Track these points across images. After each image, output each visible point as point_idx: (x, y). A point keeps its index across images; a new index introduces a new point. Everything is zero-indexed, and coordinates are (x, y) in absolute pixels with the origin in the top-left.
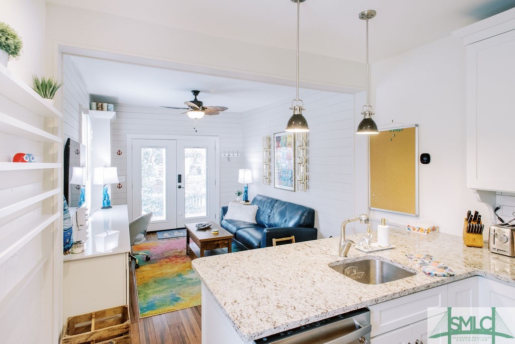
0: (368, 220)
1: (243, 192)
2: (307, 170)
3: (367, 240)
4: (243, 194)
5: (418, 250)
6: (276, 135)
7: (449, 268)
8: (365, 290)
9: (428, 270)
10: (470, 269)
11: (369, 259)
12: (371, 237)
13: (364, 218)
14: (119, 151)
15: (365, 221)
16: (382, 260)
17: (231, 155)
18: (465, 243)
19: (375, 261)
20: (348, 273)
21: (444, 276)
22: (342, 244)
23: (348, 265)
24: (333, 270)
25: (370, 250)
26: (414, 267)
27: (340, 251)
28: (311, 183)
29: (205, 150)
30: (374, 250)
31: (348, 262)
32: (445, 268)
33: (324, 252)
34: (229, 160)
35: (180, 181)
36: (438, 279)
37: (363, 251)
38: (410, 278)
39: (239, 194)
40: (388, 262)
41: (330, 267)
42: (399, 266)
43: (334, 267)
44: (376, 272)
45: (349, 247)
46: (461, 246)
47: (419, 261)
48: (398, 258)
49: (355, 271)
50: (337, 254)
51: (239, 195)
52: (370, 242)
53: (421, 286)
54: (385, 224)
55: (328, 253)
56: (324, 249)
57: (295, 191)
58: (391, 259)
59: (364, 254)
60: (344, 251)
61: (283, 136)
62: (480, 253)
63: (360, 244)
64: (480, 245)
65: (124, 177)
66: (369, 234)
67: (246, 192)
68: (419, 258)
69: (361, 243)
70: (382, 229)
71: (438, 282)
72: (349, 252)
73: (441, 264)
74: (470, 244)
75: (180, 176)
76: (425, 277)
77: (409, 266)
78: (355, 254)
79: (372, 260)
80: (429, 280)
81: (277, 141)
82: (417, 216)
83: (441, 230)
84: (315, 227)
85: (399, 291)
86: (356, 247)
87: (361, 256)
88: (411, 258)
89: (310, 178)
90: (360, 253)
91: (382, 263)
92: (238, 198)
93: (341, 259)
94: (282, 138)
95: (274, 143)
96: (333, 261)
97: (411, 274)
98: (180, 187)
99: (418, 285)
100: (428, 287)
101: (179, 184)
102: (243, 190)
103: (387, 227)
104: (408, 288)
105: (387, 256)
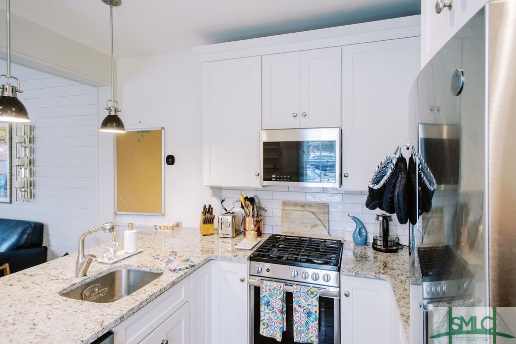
0: (113, 228)
2: (32, 173)
3: (112, 250)
5: (163, 248)
7: (191, 259)
8: (108, 311)
9: (173, 266)
10: (206, 256)
11: (114, 270)
12: (117, 245)
13: (108, 226)
15: (110, 230)
16: (129, 268)
18: (201, 233)
19: (121, 271)
20: (87, 294)
21: (187, 268)
22: (80, 261)
23: (88, 285)
24: (65, 298)
25: (116, 260)
26: (161, 267)
27: (77, 270)
28: (37, 191)
30: (120, 259)
31: (87, 281)
32: (188, 260)
33: (53, 278)
36: (182, 273)
37: (107, 264)
38: (157, 279)
40: (135, 268)
41: (62, 295)
42: (147, 270)
43: (66, 294)
44: (122, 283)
45: (89, 263)
46: (199, 236)
47: (166, 260)
48: (145, 263)
49: (97, 290)
50: (73, 274)
52: (115, 252)
53: (167, 285)
54: (132, 229)
55: (61, 276)
56: (54, 272)
57: (11, 202)
58: (139, 264)
59: (108, 267)
60: (82, 270)
62: (213, 240)
63: (103, 257)
64: (211, 233)
66: (114, 243)
68: (165, 257)
69: (105, 255)
70: (129, 235)
71: (181, 276)
72: (90, 269)
73: (184, 258)
74: (205, 233)
76: (171, 274)
77: (156, 267)
78: (96, 270)
79: (118, 270)
80: (174, 277)
82: (163, 215)
83: (184, 225)
84: (44, 244)
85: (146, 298)
86: (99, 260)
87: (105, 269)
88: (158, 259)
89: (37, 184)
90: (103, 266)
91: (129, 271)
93: (78, 280)
96: (66, 285)
97: (158, 275)
99: (165, 285)
100: (174, 284)
103: (134, 231)
104: (156, 291)
105: (134, 263)
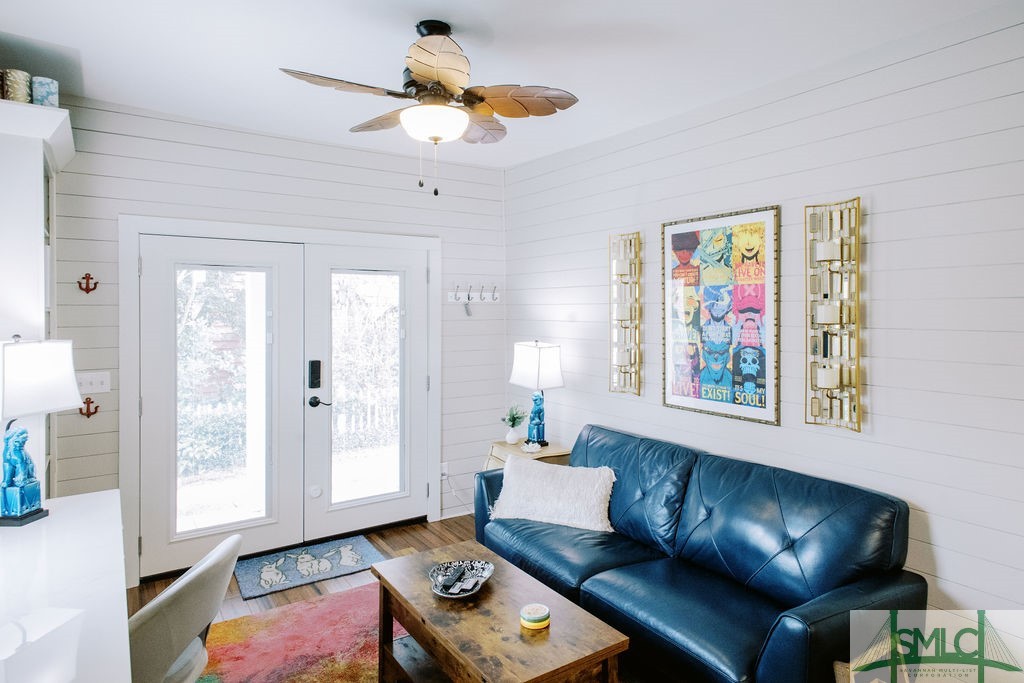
1: (529, 414)
4: (526, 422)
6: (671, 231)
14: (88, 277)
17: (475, 296)
29: (396, 279)
34: (468, 313)
35: (315, 380)
39: (514, 421)
51: (513, 426)
57: (778, 422)
61: (715, 231)
65: (107, 373)
67: (539, 413)
75: (315, 368)
81: (676, 249)
92: (512, 435)
94: (704, 237)
95: (660, 256)
98: (315, 403)
101: (315, 392)
102: (528, 409)
